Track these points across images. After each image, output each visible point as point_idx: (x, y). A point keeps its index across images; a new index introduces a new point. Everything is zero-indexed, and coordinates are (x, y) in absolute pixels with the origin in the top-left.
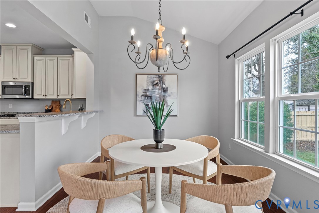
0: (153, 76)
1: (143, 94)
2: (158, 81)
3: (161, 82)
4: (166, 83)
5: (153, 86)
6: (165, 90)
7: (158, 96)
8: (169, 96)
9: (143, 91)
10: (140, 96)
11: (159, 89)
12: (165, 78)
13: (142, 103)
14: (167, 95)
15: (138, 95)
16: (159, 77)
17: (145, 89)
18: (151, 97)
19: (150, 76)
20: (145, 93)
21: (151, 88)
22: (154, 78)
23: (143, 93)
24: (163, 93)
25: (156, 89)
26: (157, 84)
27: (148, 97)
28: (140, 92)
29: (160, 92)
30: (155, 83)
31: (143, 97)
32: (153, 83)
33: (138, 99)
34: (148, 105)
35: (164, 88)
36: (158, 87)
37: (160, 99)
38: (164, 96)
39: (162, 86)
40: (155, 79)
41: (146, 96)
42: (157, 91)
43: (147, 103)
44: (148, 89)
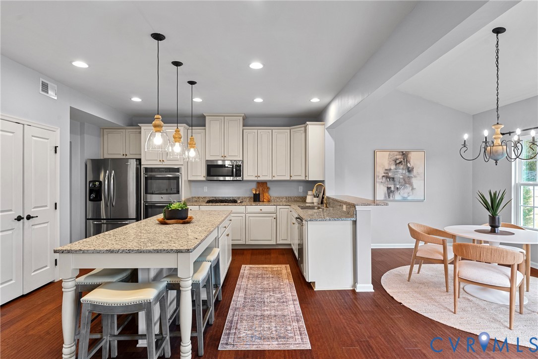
0: (396, 153)
1: (384, 175)
2: (402, 159)
3: (405, 160)
4: (411, 161)
5: (396, 165)
6: (410, 170)
7: (401, 177)
8: (415, 177)
9: (384, 171)
10: (381, 177)
11: (403, 169)
12: (409, 155)
13: (382, 186)
14: (412, 176)
15: (378, 176)
16: (403, 154)
17: (387, 168)
18: (393, 178)
19: (392, 153)
20: (386, 173)
21: (393, 167)
22: (396, 155)
23: (384, 173)
24: (407, 173)
25: (400, 169)
26: (400, 162)
27: (389, 178)
28: (380, 172)
29: (404, 172)
30: (398, 162)
31: (384, 179)
32: (396, 162)
33: (378, 180)
34: (390, 188)
35: (408, 168)
36: (402, 167)
37: (404, 180)
38: (409, 177)
39: (407, 165)
40: (398, 157)
41: (387, 177)
42: (401, 171)
43: (389, 186)
44: (390, 169)
